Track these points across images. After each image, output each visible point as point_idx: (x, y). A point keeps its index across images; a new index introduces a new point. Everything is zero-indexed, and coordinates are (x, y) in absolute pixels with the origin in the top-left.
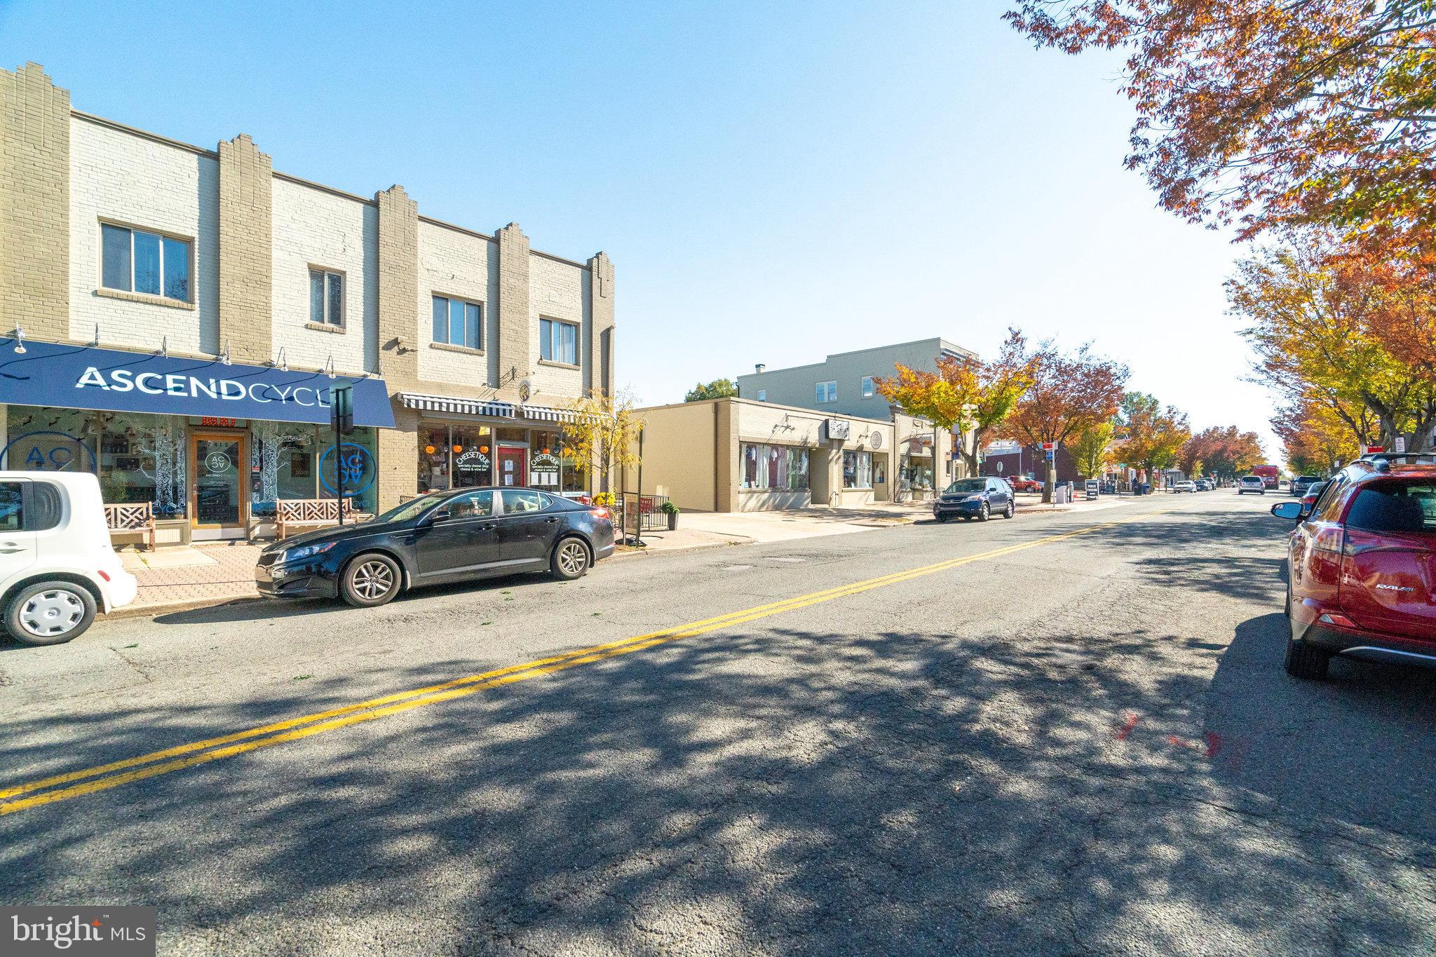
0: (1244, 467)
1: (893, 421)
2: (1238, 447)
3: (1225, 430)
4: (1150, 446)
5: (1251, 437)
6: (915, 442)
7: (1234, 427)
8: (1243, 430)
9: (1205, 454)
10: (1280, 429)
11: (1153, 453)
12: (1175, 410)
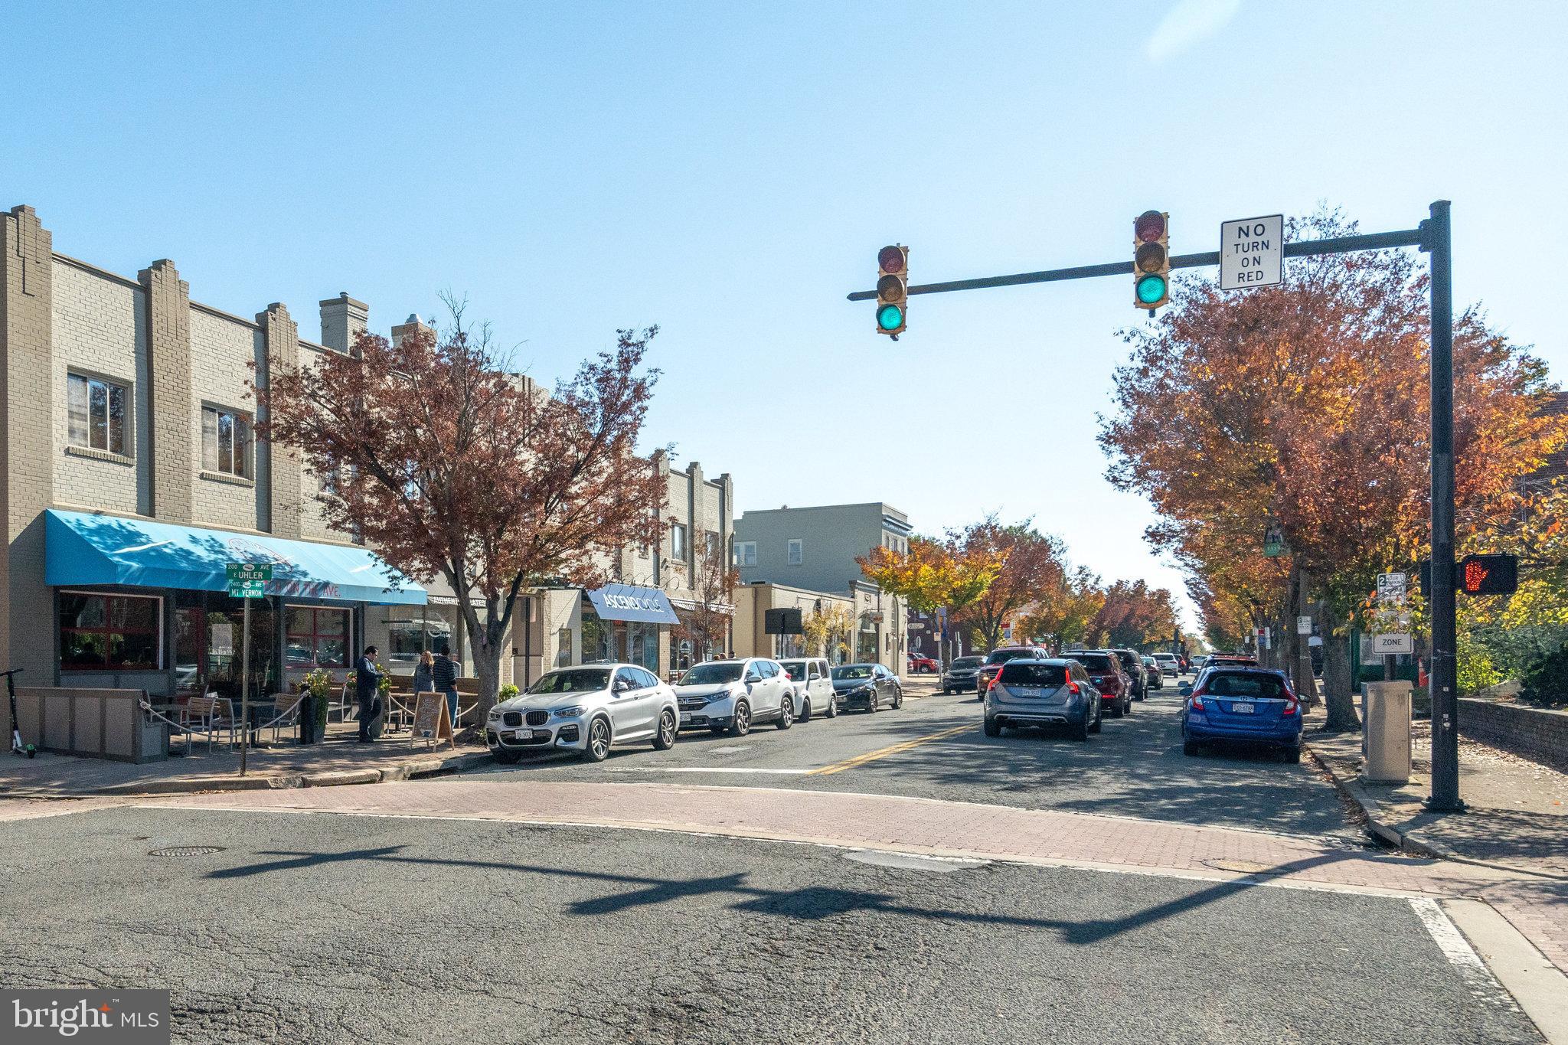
0: (1154, 639)
1: (853, 597)
2: (1146, 611)
3: (1131, 586)
4: (1062, 616)
5: (1163, 595)
6: (866, 617)
7: (1142, 581)
8: (1152, 586)
9: (1113, 622)
10: (1195, 592)
11: (1065, 624)
12: (1087, 571)
